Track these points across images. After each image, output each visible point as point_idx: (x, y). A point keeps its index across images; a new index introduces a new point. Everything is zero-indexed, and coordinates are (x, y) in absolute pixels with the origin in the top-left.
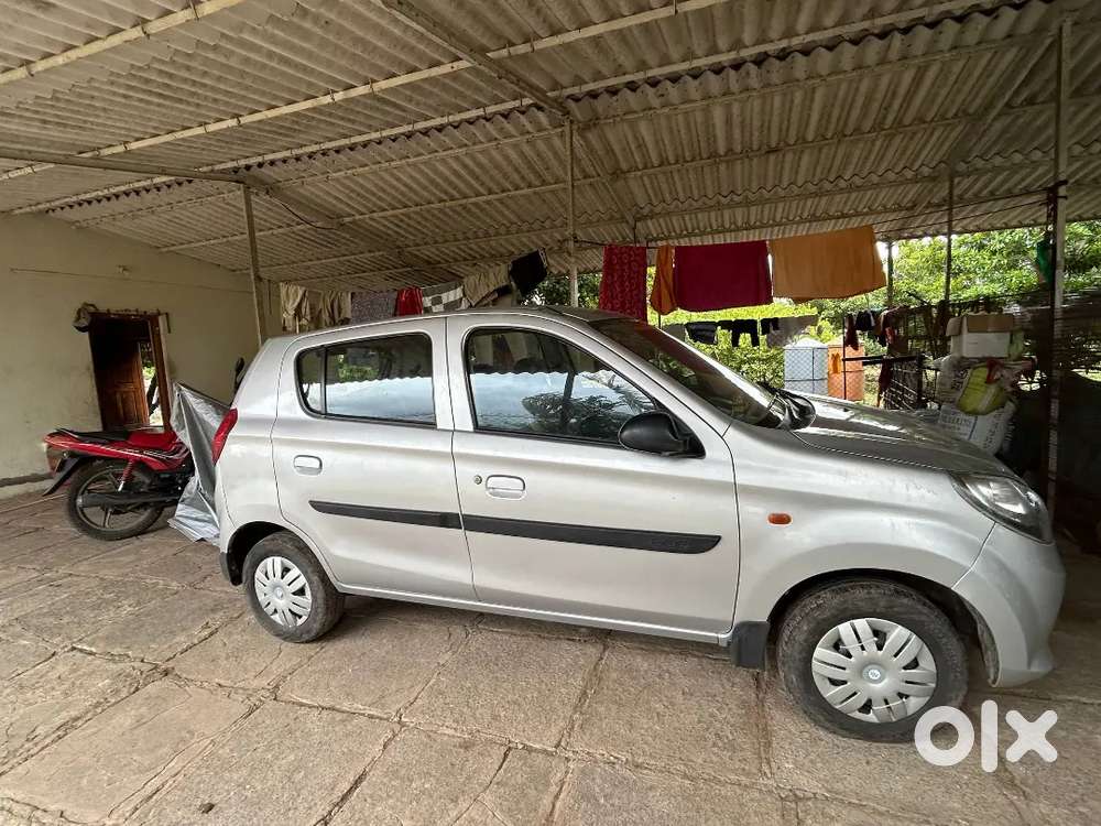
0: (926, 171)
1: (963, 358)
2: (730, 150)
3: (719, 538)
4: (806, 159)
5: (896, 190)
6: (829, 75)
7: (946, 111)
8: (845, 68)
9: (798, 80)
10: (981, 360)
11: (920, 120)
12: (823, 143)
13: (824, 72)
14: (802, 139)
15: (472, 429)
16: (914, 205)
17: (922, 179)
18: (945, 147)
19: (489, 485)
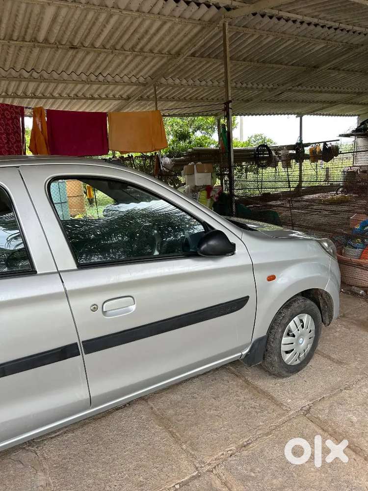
0: (142, 80)
1: (196, 186)
2: (46, 40)
3: (248, 297)
4: (89, 58)
5: (123, 88)
6: (124, 9)
7: (163, 49)
8: (133, 9)
9: (107, 7)
10: (203, 186)
11: (151, 51)
12: (102, 50)
13: (123, 7)
14: (93, 45)
15: (76, 268)
16: (129, 98)
17: (138, 84)
18: (155, 69)
19: (104, 310)
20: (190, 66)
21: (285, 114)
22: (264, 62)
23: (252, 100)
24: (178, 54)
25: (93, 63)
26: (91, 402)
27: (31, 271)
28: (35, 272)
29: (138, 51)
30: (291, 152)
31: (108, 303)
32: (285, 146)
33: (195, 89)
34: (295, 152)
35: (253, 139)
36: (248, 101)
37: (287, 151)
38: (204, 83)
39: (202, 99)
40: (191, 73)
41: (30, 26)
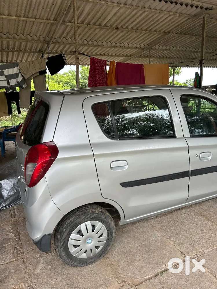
0: (142, 46)
2: (105, 24)
6: (153, 9)
8: (157, 9)
12: (131, 30)
14: (127, 27)
15: (190, 136)
16: (130, 56)
17: (140, 48)
18: (152, 40)
19: (200, 157)
20: (172, 39)
21: (211, 67)
22: (213, 37)
23: (196, 59)
24: (169, 32)
25: (123, 36)
26: (187, 200)
27: (173, 136)
28: (176, 137)
29: (149, 31)
30: (213, 89)
31: (202, 154)
32: (210, 86)
33: (169, 52)
34: (215, 90)
35: (189, 81)
36: (194, 59)
37: (211, 89)
38: (175, 48)
39: (169, 57)
40: (170, 43)
41: (102, 17)
